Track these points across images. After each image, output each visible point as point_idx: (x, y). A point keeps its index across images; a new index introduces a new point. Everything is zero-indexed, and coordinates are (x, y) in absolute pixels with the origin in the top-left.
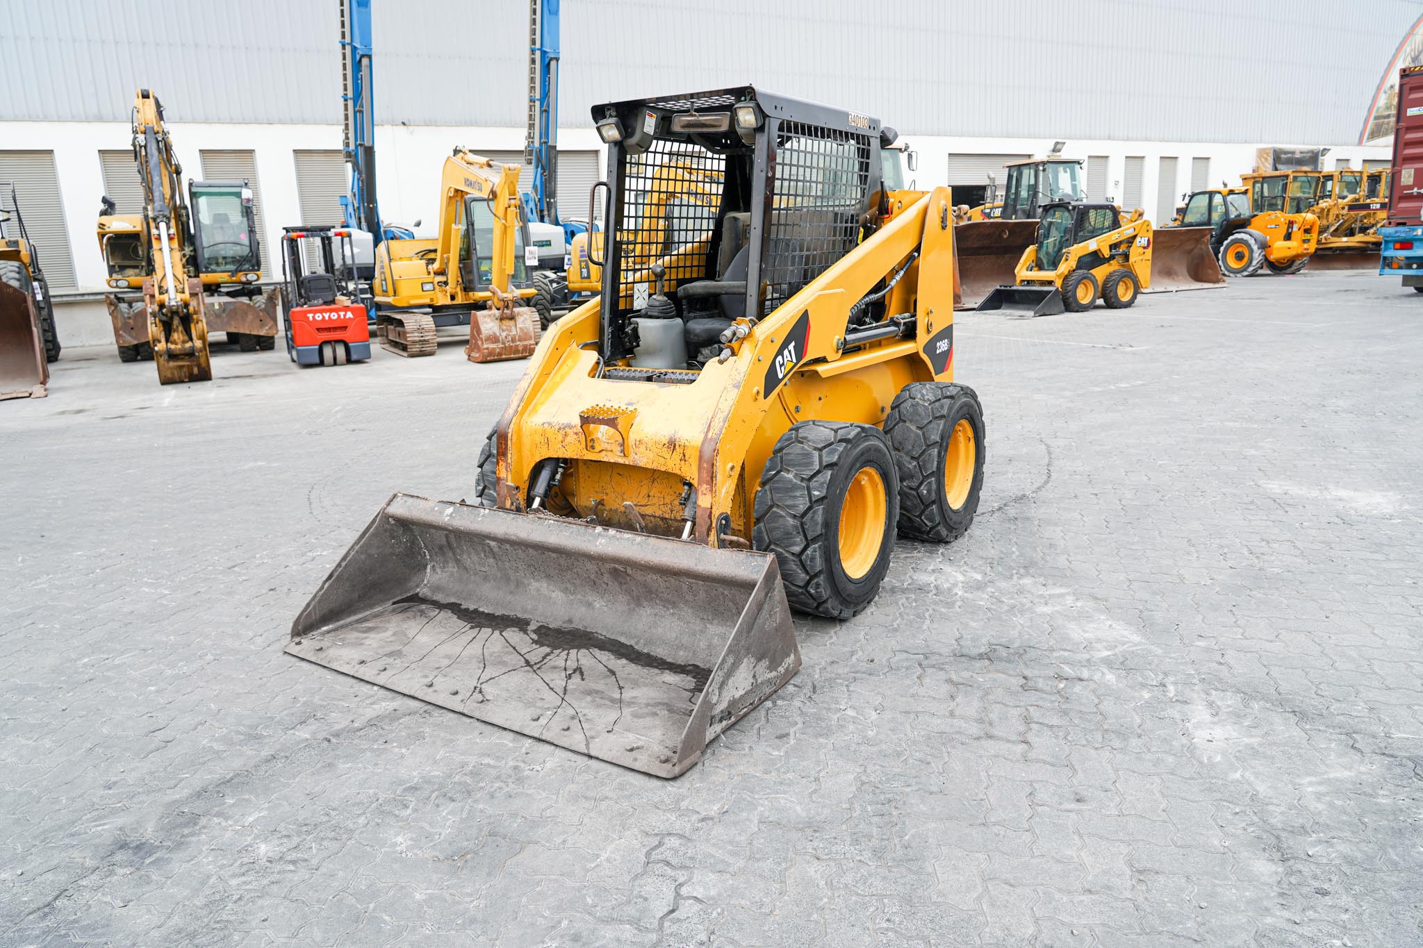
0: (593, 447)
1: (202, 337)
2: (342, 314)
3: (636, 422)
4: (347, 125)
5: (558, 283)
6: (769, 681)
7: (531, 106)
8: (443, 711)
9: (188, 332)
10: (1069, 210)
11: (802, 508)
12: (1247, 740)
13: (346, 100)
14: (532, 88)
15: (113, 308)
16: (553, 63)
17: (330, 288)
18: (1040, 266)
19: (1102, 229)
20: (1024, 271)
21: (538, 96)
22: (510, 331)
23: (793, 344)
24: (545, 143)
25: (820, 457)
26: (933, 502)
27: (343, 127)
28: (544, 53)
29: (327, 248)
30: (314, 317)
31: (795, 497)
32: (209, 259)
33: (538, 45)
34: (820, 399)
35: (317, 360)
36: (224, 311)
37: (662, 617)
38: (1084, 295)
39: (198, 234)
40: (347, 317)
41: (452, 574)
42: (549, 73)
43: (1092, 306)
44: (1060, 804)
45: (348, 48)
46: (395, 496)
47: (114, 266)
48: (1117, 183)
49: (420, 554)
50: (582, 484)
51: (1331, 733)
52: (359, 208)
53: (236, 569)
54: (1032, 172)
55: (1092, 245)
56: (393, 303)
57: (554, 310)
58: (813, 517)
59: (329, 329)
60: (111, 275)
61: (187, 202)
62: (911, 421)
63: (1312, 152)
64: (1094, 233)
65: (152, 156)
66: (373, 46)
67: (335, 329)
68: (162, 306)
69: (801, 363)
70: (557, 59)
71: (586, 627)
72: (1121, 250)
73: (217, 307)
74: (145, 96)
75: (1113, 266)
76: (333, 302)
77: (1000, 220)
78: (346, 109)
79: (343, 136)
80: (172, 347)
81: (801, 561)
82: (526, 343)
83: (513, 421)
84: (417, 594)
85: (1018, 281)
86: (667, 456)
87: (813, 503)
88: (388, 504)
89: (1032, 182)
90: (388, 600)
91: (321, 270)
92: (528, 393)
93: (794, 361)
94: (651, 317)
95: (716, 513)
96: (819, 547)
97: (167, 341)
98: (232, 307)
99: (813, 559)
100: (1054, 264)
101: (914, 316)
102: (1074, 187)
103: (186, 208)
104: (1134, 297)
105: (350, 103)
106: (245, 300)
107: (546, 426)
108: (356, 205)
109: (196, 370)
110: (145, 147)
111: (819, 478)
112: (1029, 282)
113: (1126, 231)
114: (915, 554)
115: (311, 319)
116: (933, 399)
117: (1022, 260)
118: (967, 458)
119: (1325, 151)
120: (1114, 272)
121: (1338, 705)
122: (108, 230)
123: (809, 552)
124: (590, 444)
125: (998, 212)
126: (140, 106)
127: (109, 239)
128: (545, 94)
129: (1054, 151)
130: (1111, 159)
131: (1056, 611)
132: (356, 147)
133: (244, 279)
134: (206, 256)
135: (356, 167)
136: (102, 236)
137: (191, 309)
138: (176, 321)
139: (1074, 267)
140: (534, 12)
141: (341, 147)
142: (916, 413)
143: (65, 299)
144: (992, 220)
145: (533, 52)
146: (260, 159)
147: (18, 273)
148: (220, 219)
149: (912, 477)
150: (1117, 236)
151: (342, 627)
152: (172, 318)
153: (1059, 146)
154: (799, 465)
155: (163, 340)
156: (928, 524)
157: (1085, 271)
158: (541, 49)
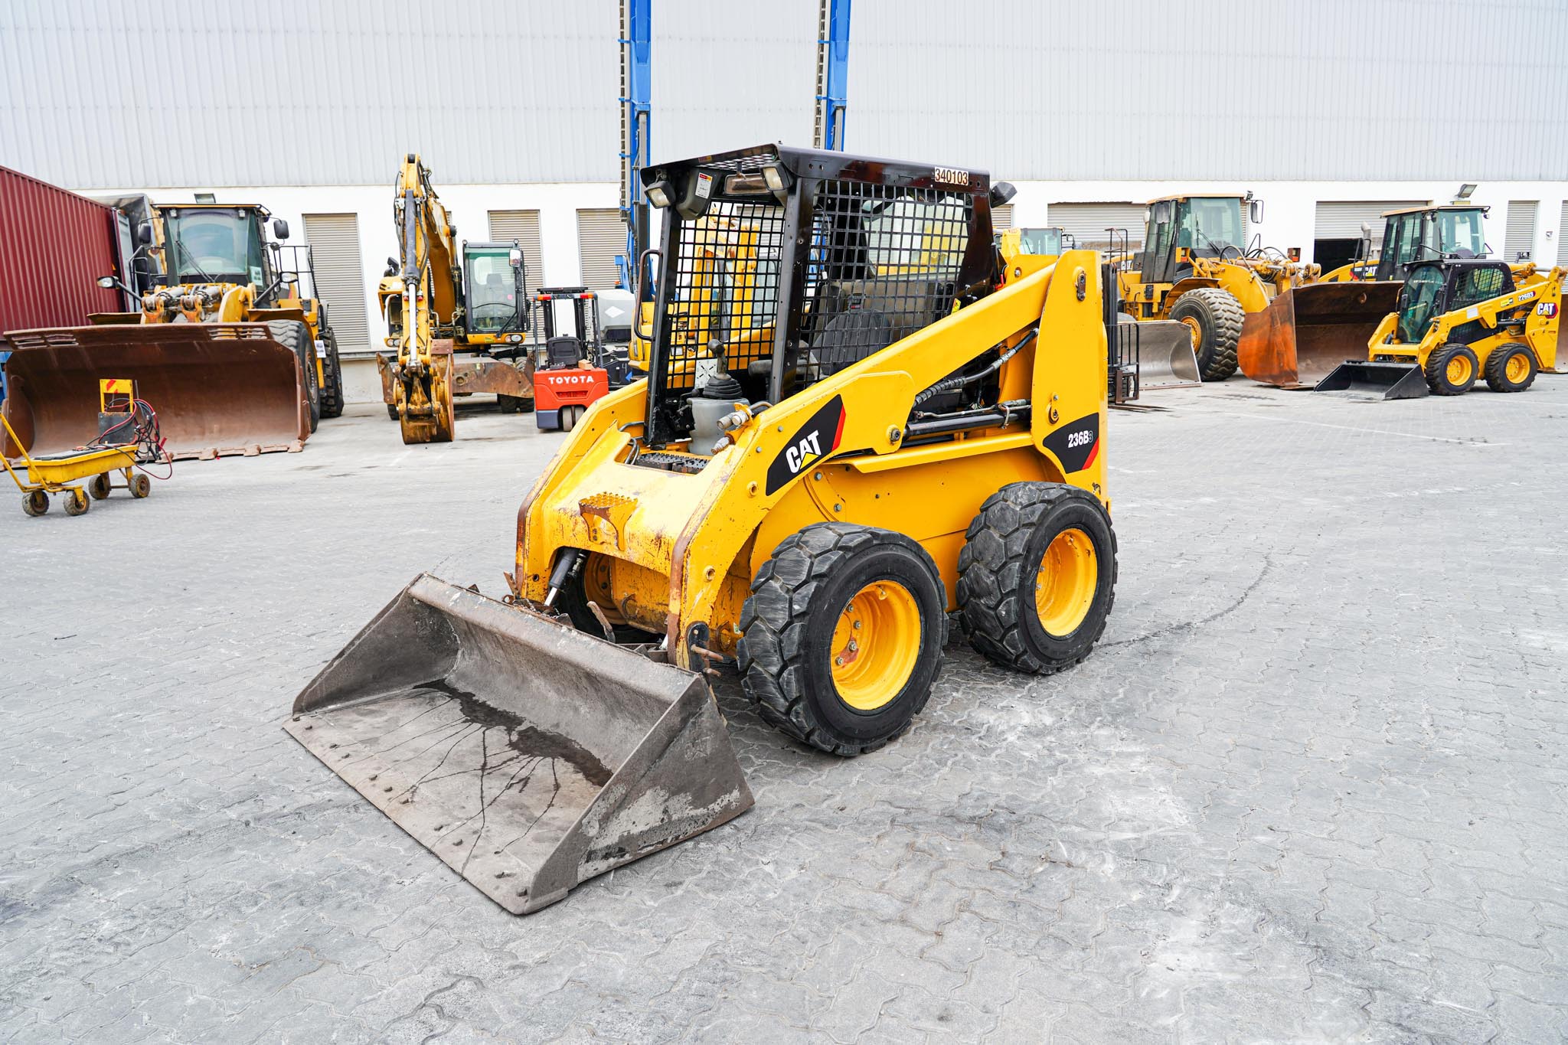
0: (595, 538)
1: (443, 401)
2: (583, 378)
3: (635, 514)
4: (623, 183)
6: (694, 820)
8: (372, 808)
9: (428, 393)
10: (1441, 270)
11: (781, 623)
12: (1220, 976)
13: (623, 158)
14: (817, 140)
15: (383, 366)
16: (839, 113)
17: (574, 351)
18: (1402, 338)
19: (1489, 292)
20: (1379, 344)
23: (816, 433)
25: (812, 564)
26: (1015, 626)
27: (620, 185)
28: (830, 102)
29: (580, 310)
30: (555, 381)
31: (776, 610)
32: (477, 319)
33: (824, 94)
34: (877, 497)
35: (556, 425)
36: (484, 371)
37: (632, 731)
38: (1457, 374)
39: (468, 295)
40: (588, 381)
41: (476, 663)
42: (835, 123)
43: (1469, 388)
44: (917, 1019)
45: (627, 105)
46: (421, 576)
47: (394, 326)
48: (1549, 234)
49: (450, 638)
50: (619, 577)
51: (1347, 985)
52: (632, 268)
53: (314, 638)
54: (1418, 221)
55: (1471, 313)
56: (641, 367)
58: (790, 634)
59: (568, 394)
60: (391, 334)
61: (461, 263)
62: (995, 527)
64: (1474, 299)
65: (409, 219)
66: (652, 102)
67: (576, 393)
68: (404, 367)
69: (831, 455)
70: (844, 109)
71: (568, 734)
72: (1512, 320)
73: (478, 368)
74: (411, 161)
75: (1504, 339)
76: (576, 365)
77: (1373, 282)
78: (623, 167)
79: (619, 195)
80: (412, 407)
81: (778, 683)
83: (533, 505)
84: (444, 680)
85: (1371, 355)
86: (655, 553)
87: (793, 618)
88: (413, 584)
89: (1417, 234)
90: (409, 683)
91: (573, 334)
92: (553, 476)
93: (818, 452)
94: (708, 397)
95: (686, 621)
96: (795, 670)
97: (408, 401)
98: (492, 368)
99: (788, 683)
100: (1419, 336)
101: (1029, 403)
102: (1475, 241)
103: (459, 269)
104: (1531, 378)
105: (627, 161)
106: (507, 361)
107: (562, 511)
108: (630, 265)
109: (435, 431)
110: (404, 211)
111: (803, 591)
112: (1387, 358)
113: (1523, 293)
114: (999, 685)
115: (552, 382)
116: (1025, 502)
117: (1378, 331)
118: (1087, 574)
120: (1503, 346)
121: (1388, 946)
122: (387, 290)
123: (785, 674)
124: (593, 533)
125: (1371, 272)
126: (404, 171)
127: (391, 299)
129: (1460, 195)
130: (1541, 204)
131: (1111, 776)
132: (632, 205)
133: (508, 340)
134: (475, 317)
135: (631, 225)
136: (383, 297)
137: (431, 370)
138: (416, 382)
139: (1445, 340)
140: (821, 59)
141: (618, 205)
142: (1003, 518)
143: (358, 356)
144: (1363, 282)
145: (818, 101)
146: (544, 219)
147: (297, 332)
148: (494, 279)
149: (990, 594)
150: (1508, 301)
151: (347, 707)
152: (412, 378)
153: (1467, 190)
154: (787, 574)
155: (404, 400)
156: (1012, 651)
157: (1460, 345)
158: (826, 98)
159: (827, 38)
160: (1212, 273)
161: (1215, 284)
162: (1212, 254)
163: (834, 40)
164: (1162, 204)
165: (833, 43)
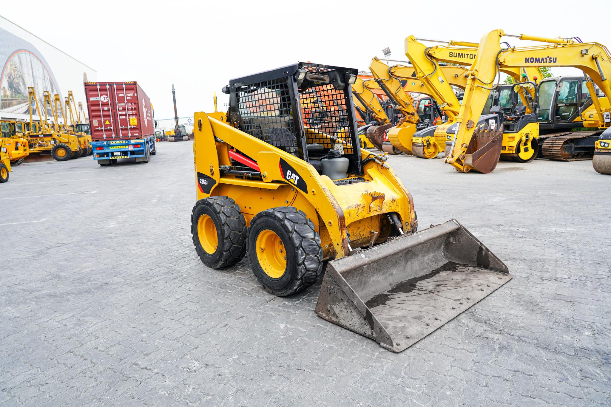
0: (370, 211)
107: (349, 208)
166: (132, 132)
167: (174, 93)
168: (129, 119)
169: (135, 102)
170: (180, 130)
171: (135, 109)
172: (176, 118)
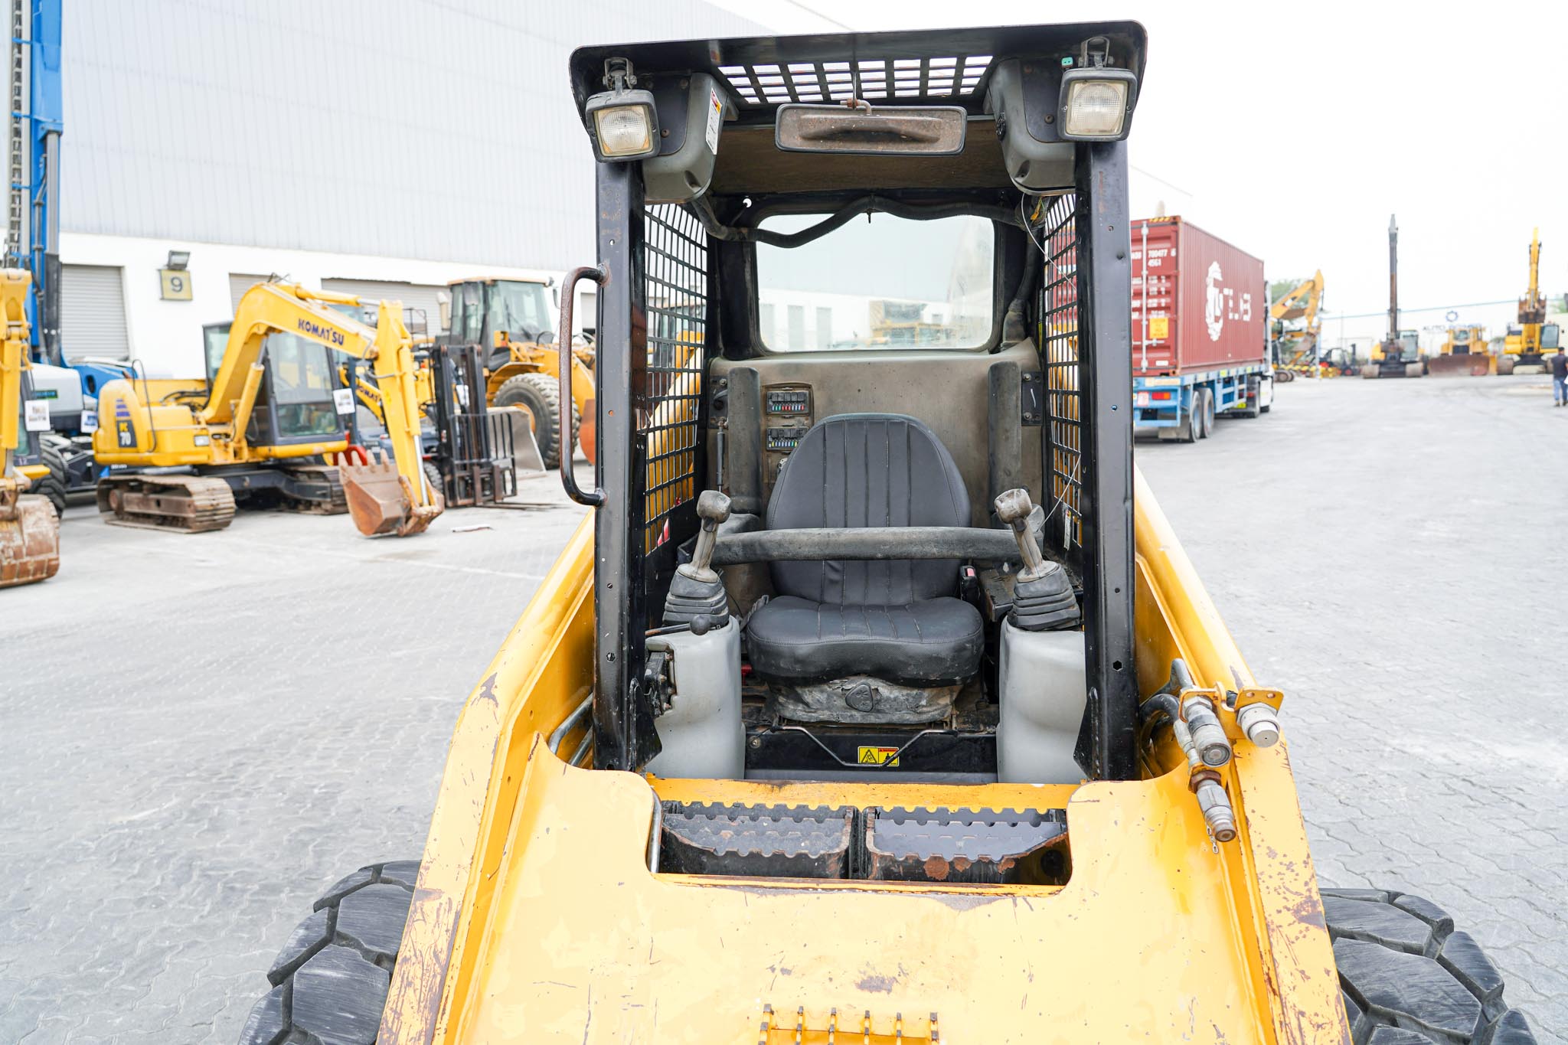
5: (74, 452)
7: (13, 197)
14: (16, 171)
16: (52, 139)
21: (25, 181)
22: (11, 539)
24: (39, 250)
28: (35, 124)
33: (25, 110)
42: (45, 151)
57: (69, 492)
63: (913, 306)
70: (59, 134)
82: (41, 558)
119: (924, 305)
128: (39, 181)
140: (19, 63)
145: (17, 119)
158: (30, 117)
159: (26, 36)
160: (532, 359)
161: (536, 369)
162: (524, 338)
163: (39, 41)
164: (468, 285)
165: (37, 46)
166: (1152, 355)
167: (1393, 238)
168: (1148, 320)
169: (1169, 273)
170: (1401, 345)
171: (1168, 292)
172: (1394, 311)
